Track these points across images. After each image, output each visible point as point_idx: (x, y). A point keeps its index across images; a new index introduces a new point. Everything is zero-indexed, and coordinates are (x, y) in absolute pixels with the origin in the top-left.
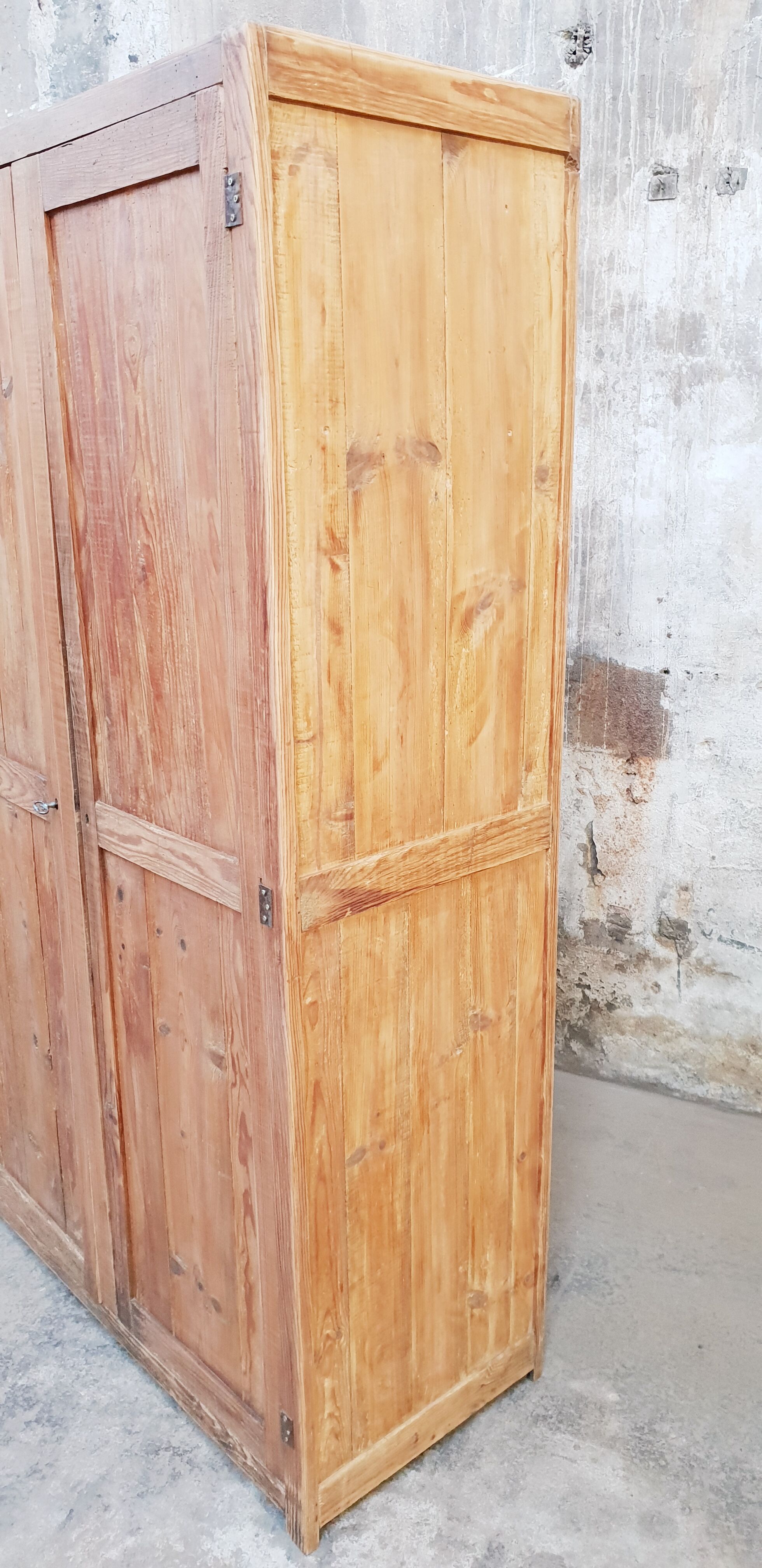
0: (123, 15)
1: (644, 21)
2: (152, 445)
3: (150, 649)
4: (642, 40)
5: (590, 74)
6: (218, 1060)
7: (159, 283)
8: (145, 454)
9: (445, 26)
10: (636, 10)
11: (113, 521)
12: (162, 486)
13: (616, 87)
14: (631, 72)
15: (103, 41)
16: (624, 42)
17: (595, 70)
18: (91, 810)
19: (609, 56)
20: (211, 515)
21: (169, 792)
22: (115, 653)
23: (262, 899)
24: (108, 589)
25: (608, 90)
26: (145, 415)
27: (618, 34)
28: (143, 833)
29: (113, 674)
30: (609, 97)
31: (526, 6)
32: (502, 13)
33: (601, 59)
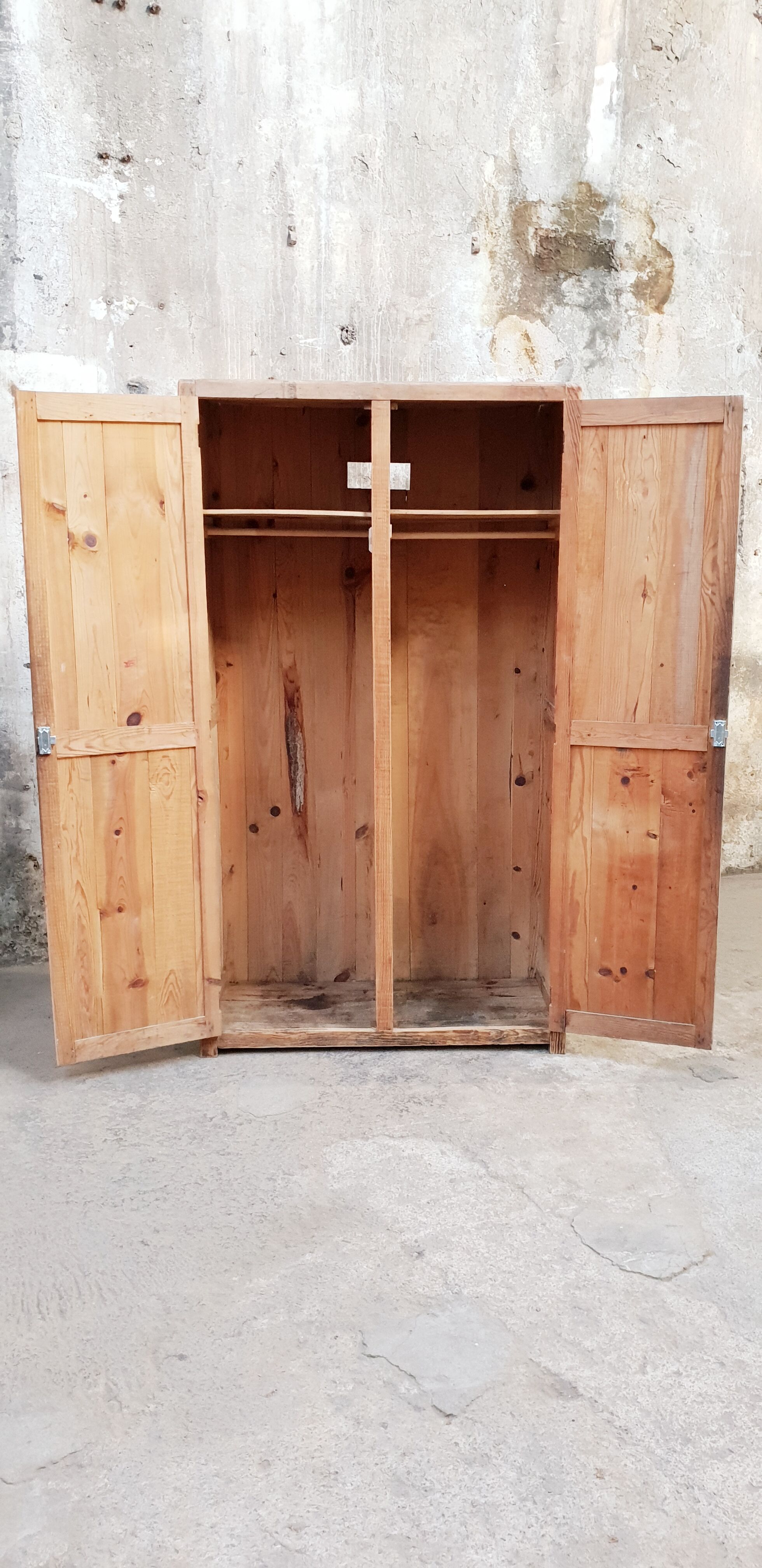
0: (30, 247)
1: (382, 330)
4: (381, 339)
5: (355, 352)
9: (272, 307)
10: (378, 324)
13: (369, 360)
14: (376, 354)
15: (10, 260)
16: (372, 338)
17: (358, 349)
19: (365, 343)
25: (365, 360)
27: (369, 334)
30: (365, 363)
31: (319, 309)
32: (306, 309)
33: (361, 344)
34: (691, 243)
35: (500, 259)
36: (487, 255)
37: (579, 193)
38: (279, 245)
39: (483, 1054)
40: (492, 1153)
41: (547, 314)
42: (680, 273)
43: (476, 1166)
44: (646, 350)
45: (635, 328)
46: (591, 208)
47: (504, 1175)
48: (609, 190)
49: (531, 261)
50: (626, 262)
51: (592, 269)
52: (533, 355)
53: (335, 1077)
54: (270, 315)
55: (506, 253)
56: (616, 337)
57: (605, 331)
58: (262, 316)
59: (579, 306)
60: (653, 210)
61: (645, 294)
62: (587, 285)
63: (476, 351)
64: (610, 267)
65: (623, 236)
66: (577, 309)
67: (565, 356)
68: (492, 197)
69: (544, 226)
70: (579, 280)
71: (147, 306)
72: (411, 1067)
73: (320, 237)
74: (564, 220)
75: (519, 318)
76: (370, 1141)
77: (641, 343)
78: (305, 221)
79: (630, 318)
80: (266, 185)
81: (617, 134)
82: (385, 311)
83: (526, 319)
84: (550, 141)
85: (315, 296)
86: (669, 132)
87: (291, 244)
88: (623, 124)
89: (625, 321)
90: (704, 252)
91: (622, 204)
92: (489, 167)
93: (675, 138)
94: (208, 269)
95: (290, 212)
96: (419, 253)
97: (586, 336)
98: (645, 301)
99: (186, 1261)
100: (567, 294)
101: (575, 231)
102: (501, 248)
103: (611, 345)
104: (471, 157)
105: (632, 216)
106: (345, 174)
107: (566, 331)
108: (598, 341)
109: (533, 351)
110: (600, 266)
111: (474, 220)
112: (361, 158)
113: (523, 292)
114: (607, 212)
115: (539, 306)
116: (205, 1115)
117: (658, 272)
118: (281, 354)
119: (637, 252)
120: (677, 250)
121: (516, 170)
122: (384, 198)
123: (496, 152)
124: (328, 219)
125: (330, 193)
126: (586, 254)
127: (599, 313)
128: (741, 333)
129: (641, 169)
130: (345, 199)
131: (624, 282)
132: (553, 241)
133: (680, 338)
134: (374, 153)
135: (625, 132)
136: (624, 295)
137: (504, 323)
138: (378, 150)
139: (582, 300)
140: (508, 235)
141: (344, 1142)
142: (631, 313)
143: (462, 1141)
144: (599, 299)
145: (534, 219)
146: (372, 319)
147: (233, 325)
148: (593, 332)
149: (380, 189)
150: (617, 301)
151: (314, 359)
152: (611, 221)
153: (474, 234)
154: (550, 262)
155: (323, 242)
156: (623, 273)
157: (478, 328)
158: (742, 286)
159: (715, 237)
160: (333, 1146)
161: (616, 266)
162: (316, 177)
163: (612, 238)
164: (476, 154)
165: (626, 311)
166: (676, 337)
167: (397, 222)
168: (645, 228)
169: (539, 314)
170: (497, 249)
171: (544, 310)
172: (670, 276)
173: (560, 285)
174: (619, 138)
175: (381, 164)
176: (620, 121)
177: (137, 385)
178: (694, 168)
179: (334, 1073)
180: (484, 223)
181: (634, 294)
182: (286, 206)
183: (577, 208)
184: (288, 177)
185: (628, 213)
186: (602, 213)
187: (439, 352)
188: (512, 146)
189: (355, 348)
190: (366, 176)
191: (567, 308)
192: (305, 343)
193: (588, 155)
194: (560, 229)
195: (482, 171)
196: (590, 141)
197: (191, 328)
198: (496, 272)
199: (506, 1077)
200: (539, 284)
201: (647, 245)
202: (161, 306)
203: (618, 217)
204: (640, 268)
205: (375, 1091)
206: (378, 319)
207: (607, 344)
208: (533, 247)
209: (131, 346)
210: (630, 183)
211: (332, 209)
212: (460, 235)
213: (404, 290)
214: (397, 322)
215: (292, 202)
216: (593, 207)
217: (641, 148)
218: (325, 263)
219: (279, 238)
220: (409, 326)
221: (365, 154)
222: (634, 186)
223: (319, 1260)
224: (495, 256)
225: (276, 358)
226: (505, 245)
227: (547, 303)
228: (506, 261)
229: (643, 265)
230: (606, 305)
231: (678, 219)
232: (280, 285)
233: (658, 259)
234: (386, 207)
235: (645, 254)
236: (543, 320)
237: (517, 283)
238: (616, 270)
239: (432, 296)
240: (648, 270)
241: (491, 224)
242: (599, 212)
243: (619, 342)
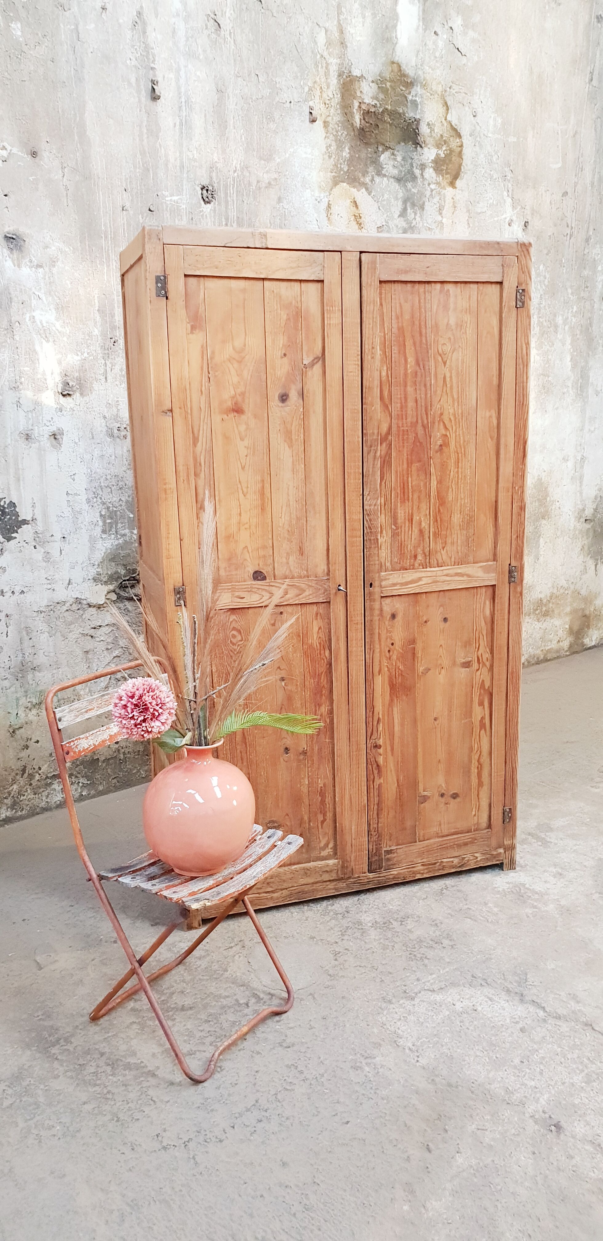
2: (455, 390)
3: (440, 482)
6: (467, 665)
7: (466, 323)
8: (449, 394)
9: (139, 163)
10: (233, 185)
11: (416, 426)
12: (460, 407)
16: (229, 199)
18: (377, 579)
20: (490, 417)
21: (443, 548)
22: (406, 491)
23: (510, 572)
24: (405, 461)
26: (451, 377)
28: (423, 574)
29: (403, 502)
31: (182, 167)
32: (170, 166)
33: (219, 204)
34: (475, 126)
35: (333, 129)
36: (322, 125)
37: (392, 71)
38: (143, 99)
39: (449, 882)
40: (534, 991)
41: (370, 183)
42: (467, 152)
43: (532, 1009)
44: (444, 220)
45: (436, 200)
46: (401, 87)
47: (565, 1013)
48: (414, 72)
49: (357, 133)
50: (428, 140)
51: (403, 144)
52: (361, 221)
53: (332, 931)
54: (138, 170)
55: (336, 123)
56: (422, 208)
57: (414, 202)
58: (130, 171)
59: (394, 178)
60: (447, 94)
61: (442, 170)
62: (399, 158)
63: (316, 215)
64: (417, 144)
65: (426, 116)
66: (392, 180)
67: (384, 224)
68: (324, 68)
69: (366, 101)
70: (393, 154)
71: (20, 153)
72: (395, 908)
73: (180, 94)
74: (381, 96)
75: (348, 186)
76: (417, 1001)
77: (441, 214)
78: (166, 76)
79: (432, 191)
80: (129, 34)
81: (419, 19)
82: (240, 173)
83: (354, 187)
84: (369, 20)
85: (178, 154)
86: (457, 22)
87: (155, 97)
88: (424, 10)
89: (428, 193)
90: (484, 135)
91: (424, 86)
92: (321, 39)
93: (462, 29)
94: (78, 119)
95: (152, 65)
96: (266, 118)
97: (400, 205)
98: (443, 176)
99: (343, 1199)
100: (385, 166)
101: (389, 108)
102: (333, 119)
103: (418, 215)
104: (306, 27)
105: (432, 97)
106: (200, 31)
107: (384, 200)
108: (409, 210)
109: (360, 217)
110: (409, 142)
111: (310, 89)
112: (213, 16)
113: (350, 161)
114: (413, 92)
115: (364, 175)
116: (237, 1000)
117: (451, 151)
118: (150, 210)
119: (436, 131)
120: (465, 131)
121: (343, 44)
122: (235, 61)
123: (327, 25)
124: (186, 76)
125: (187, 49)
126: (398, 130)
127: (409, 185)
128: (511, 209)
129: (437, 54)
130: (201, 57)
131: (427, 158)
132: (373, 114)
133: (468, 211)
134: (225, 13)
135: (426, 18)
136: (427, 170)
137: (337, 190)
138: (228, 10)
139: (395, 172)
140: (338, 107)
141: (392, 1006)
142: (433, 186)
143: (499, 982)
144: (409, 173)
145: (358, 94)
146: (229, 180)
147: (104, 179)
148: (405, 202)
149: (231, 50)
150: (422, 175)
151: (180, 217)
152: (416, 101)
153: (311, 103)
154: (370, 135)
155: (183, 100)
156: (426, 149)
157: (317, 194)
158: (511, 168)
159: (491, 122)
160: (385, 1012)
161: (421, 143)
162: (174, 32)
163: (418, 117)
164: (310, 24)
165: (429, 184)
166: (465, 210)
167: (247, 85)
168: (442, 110)
169: (363, 183)
170: (329, 119)
171: (367, 180)
172: (460, 154)
173: (380, 156)
174: (421, 24)
175: (231, 25)
176: (421, 8)
177: (14, 237)
178: (476, 58)
179: (328, 928)
180: (318, 93)
181: (434, 170)
182: (148, 59)
183: (391, 86)
184: (149, 29)
185: (429, 94)
186: (410, 93)
187: (285, 215)
188: (339, 21)
189: (215, 208)
190: (219, 36)
191: (385, 179)
192: (171, 200)
193: (399, 37)
194: (378, 105)
195: (316, 43)
196: (399, 24)
197: (65, 180)
198: (329, 141)
199: (486, 904)
200: (363, 155)
201: (443, 125)
202: (34, 154)
203: (422, 97)
204: (438, 146)
205: (382, 941)
206: (234, 181)
207: (416, 214)
208: (357, 119)
209: (6, 195)
210: (430, 67)
211: (190, 66)
212: (299, 104)
213: (255, 153)
214: (250, 184)
215: (154, 56)
216: (403, 86)
217: (437, 35)
218: (186, 121)
219: (143, 92)
220: (260, 188)
221: (217, 13)
222: (432, 70)
223: (474, 1162)
224: (329, 126)
225: (145, 214)
226: (335, 117)
227: (370, 174)
228: (337, 132)
229: (440, 144)
230: (414, 178)
231: (465, 104)
232: (145, 141)
233: (451, 139)
234: (237, 69)
235: (441, 133)
236: (367, 189)
237: (346, 153)
238: (421, 147)
239: (278, 160)
240: (444, 148)
241: (325, 95)
242: (408, 92)
243: (425, 212)
